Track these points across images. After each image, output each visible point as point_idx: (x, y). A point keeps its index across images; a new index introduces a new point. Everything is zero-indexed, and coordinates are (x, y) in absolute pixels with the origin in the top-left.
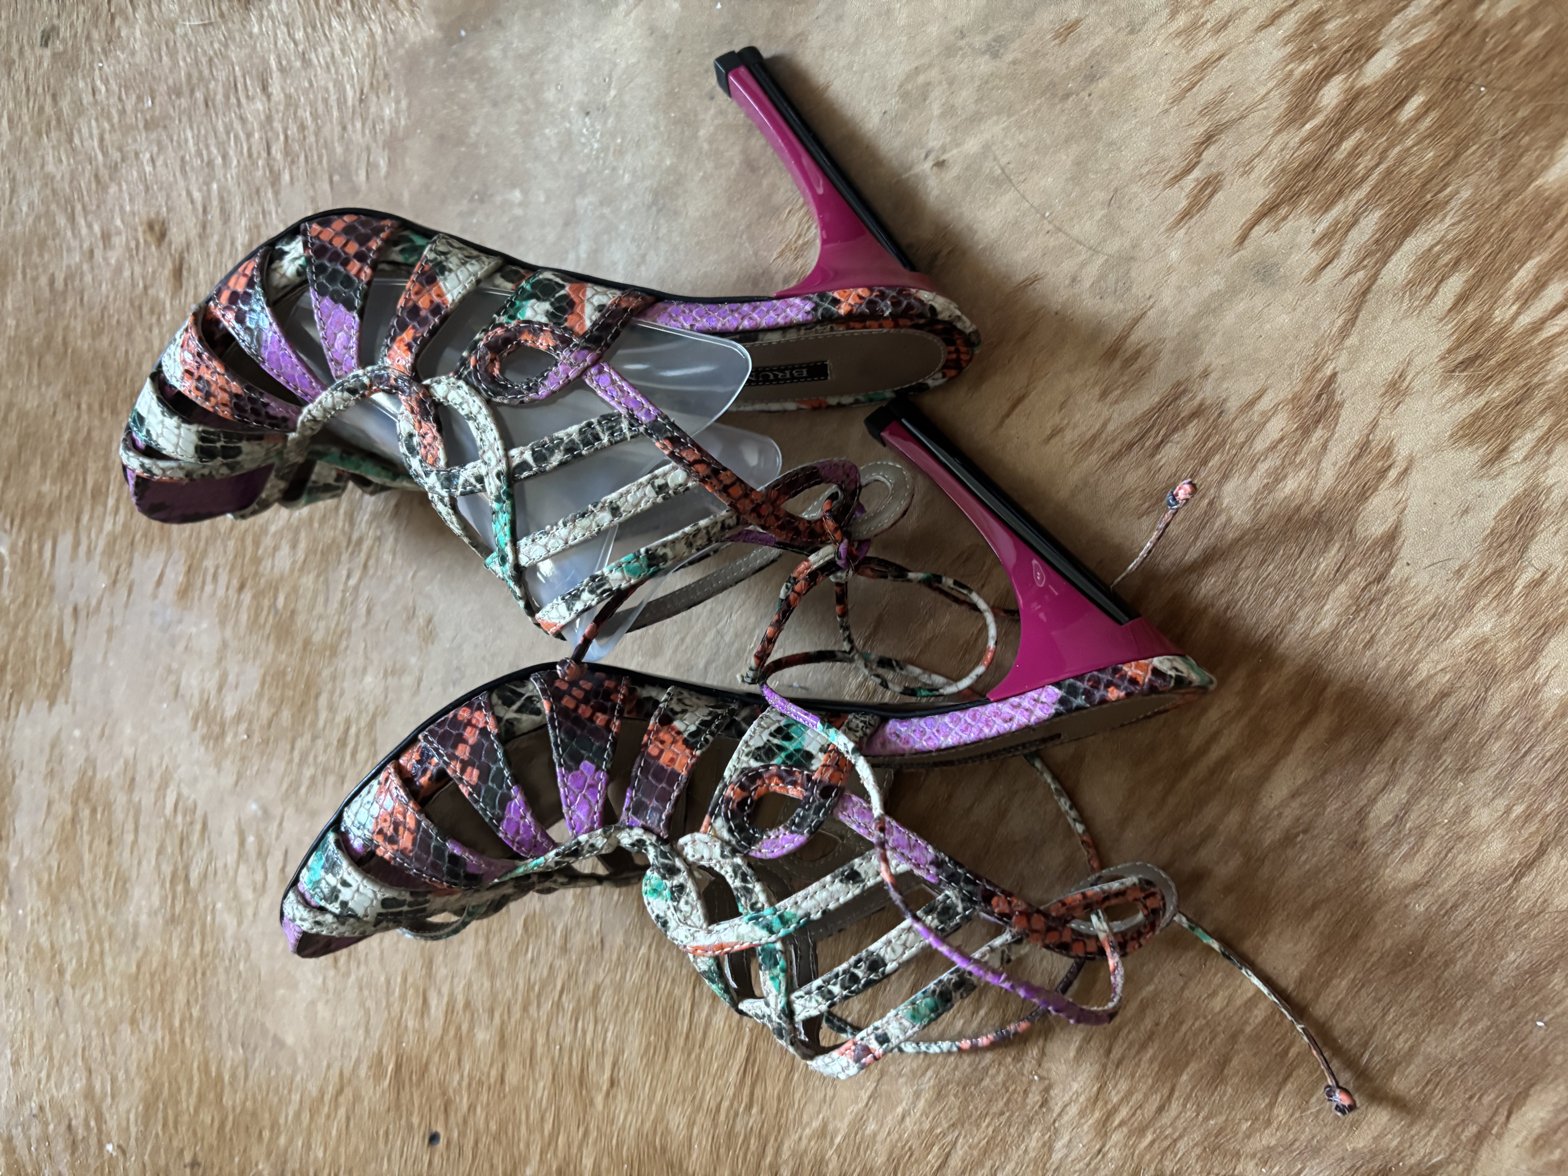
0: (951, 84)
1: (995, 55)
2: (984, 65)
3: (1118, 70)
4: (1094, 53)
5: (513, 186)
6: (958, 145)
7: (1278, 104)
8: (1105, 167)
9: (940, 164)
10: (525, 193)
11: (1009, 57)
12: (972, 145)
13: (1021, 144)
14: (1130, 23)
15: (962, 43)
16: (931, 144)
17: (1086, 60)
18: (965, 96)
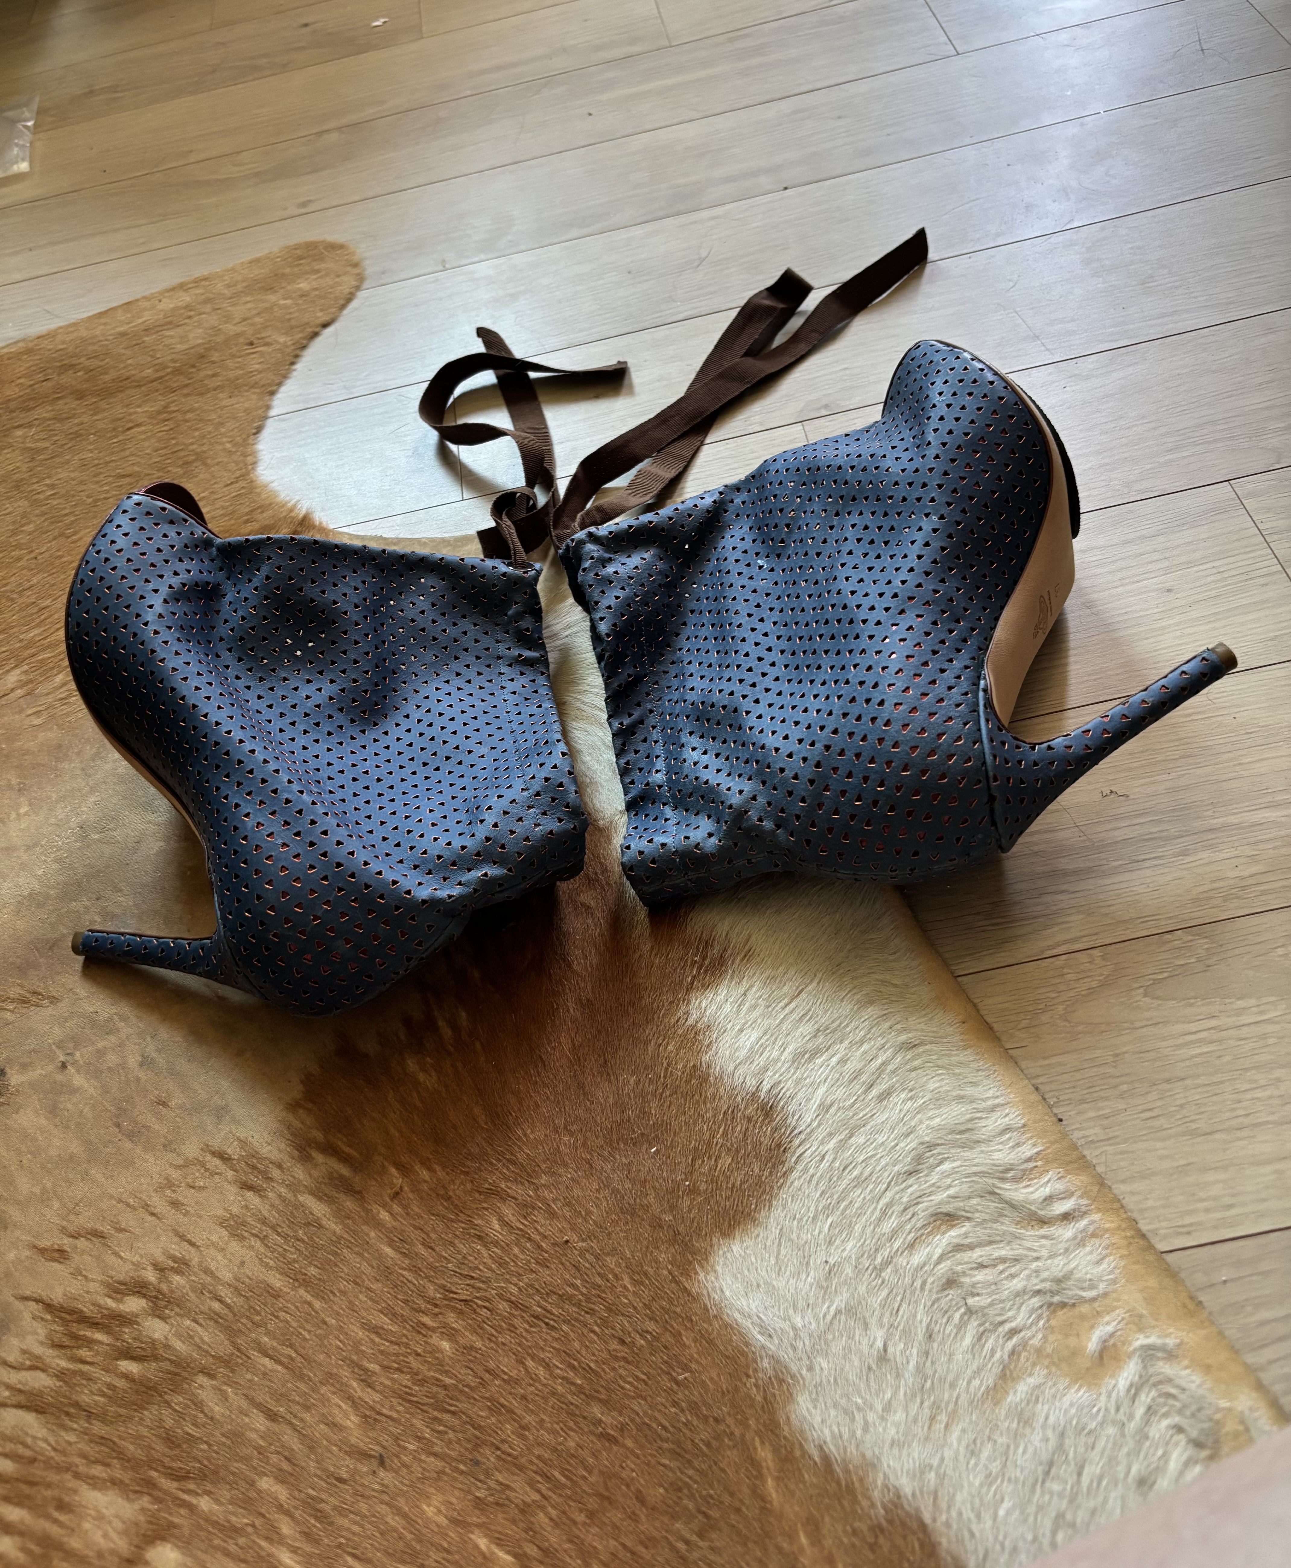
0: (120, 1045)
1: (141, 1065)
2: (133, 1061)
3: (139, 1150)
4: (148, 1128)
5: (30, 805)
6: (78, 1071)
7: (122, 1271)
8: (71, 1176)
9: (64, 1066)
10: (25, 814)
11: (142, 1075)
12: (78, 1080)
13: (82, 1112)
14: (170, 1142)
15: (149, 1039)
16: (78, 1054)
17: (144, 1126)
18: (112, 1059)
